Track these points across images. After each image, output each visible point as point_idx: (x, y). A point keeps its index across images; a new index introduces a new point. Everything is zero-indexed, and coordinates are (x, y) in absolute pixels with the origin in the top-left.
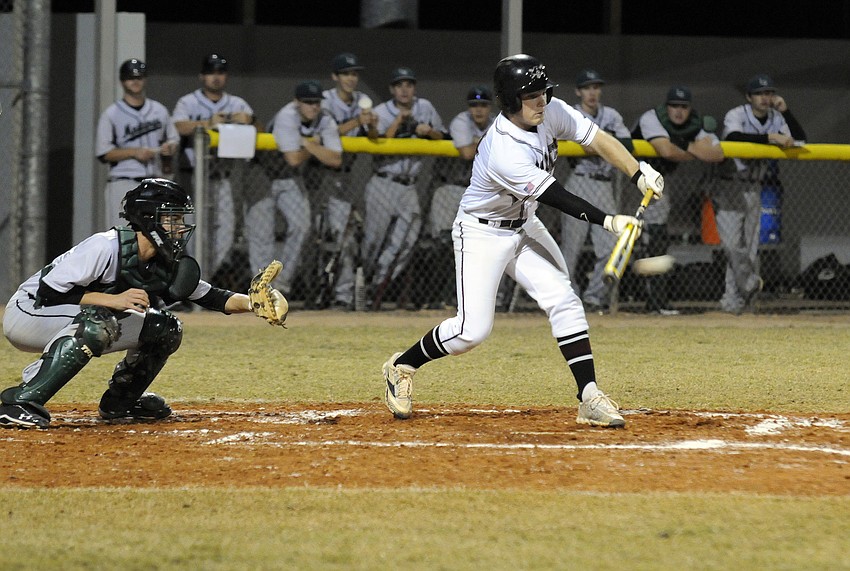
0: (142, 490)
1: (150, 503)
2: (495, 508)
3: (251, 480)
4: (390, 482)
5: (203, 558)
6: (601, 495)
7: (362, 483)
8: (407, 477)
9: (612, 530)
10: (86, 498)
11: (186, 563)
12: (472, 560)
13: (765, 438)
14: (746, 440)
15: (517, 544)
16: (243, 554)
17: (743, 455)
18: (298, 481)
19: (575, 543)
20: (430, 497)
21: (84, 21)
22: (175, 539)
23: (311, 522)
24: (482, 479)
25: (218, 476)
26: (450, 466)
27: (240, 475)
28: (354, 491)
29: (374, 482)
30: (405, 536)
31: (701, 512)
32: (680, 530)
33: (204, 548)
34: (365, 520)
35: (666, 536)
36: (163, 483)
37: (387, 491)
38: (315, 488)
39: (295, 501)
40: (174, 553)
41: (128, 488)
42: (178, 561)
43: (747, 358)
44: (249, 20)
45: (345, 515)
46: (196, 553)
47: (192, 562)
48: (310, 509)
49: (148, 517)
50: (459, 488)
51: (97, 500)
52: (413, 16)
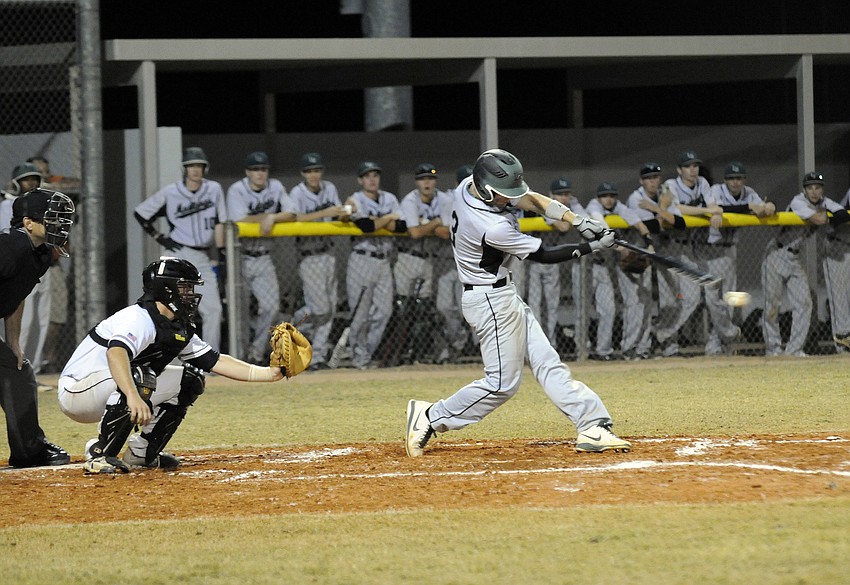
0: (163, 522)
1: (169, 532)
2: (457, 524)
3: (255, 510)
4: (371, 507)
5: (203, 575)
6: (546, 510)
7: (347, 507)
8: (386, 502)
9: (552, 538)
10: (116, 530)
11: (188, 580)
12: (430, 567)
13: (691, 458)
14: (675, 460)
15: (470, 553)
16: (237, 570)
17: (669, 472)
18: (294, 509)
19: (518, 549)
20: (402, 518)
21: (130, 135)
22: (184, 560)
23: (301, 542)
24: (448, 501)
25: (227, 508)
26: (422, 491)
27: (247, 506)
28: (340, 515)
29: (358, 508)
30: (376, 551)
31: (627, 521)
32: (607, 536)
33: (205, 567)
34: (346, 539)
35: (595, 541)
36: (183, 515)
37: (368, 514)
38: (307, 514)
39: (290, 525)
40: (181, 571)
41: (151, 521)
42: (181, 578)
43: (689, 393)
44: (271, 130)
45: (330, 535)
46: (198, 571)
47: (193, 579)
48: (302, 531)
49: (166, 544)
50: (428, 509)
51: (125, 531)
52: (409, 121)
